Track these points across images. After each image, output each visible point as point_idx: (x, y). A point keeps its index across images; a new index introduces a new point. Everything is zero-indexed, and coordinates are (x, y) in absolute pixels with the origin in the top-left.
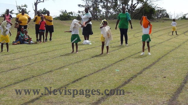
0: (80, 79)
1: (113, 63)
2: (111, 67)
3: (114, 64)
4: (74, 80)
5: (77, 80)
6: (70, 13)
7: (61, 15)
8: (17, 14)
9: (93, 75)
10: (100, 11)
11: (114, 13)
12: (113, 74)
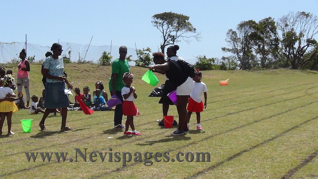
0: (238, 154)
1: (283, 131)
2: (280, 138)
3: (284, 133)
4: (229, 156)
5: (235, 156)
6: (210, 60)
7: (198, 64)
8: (136, 61)
9: (256, 149)
10: (253, 57)
11: (274, 60)
12: (285, 147)
